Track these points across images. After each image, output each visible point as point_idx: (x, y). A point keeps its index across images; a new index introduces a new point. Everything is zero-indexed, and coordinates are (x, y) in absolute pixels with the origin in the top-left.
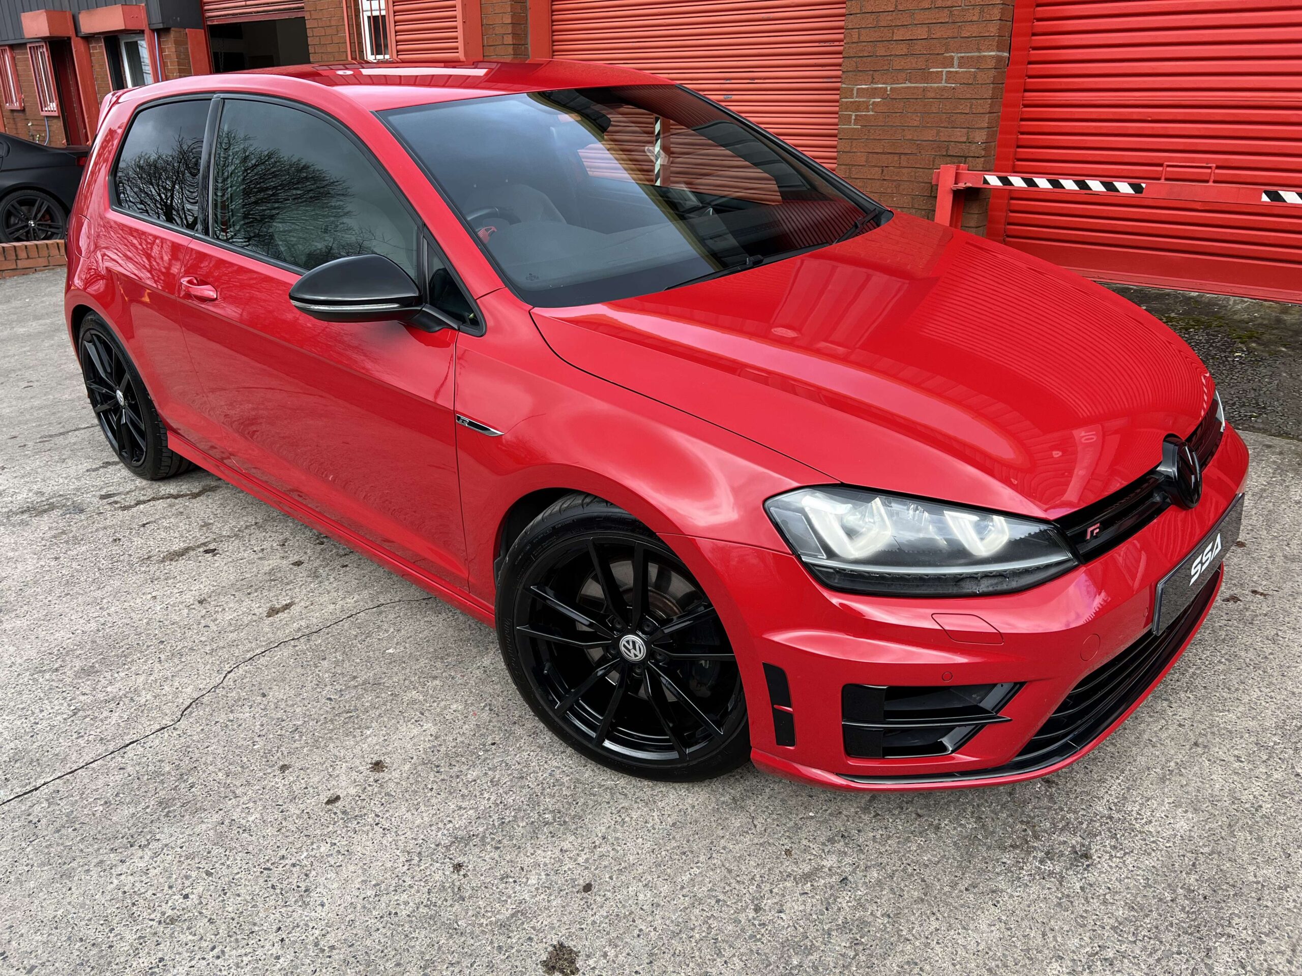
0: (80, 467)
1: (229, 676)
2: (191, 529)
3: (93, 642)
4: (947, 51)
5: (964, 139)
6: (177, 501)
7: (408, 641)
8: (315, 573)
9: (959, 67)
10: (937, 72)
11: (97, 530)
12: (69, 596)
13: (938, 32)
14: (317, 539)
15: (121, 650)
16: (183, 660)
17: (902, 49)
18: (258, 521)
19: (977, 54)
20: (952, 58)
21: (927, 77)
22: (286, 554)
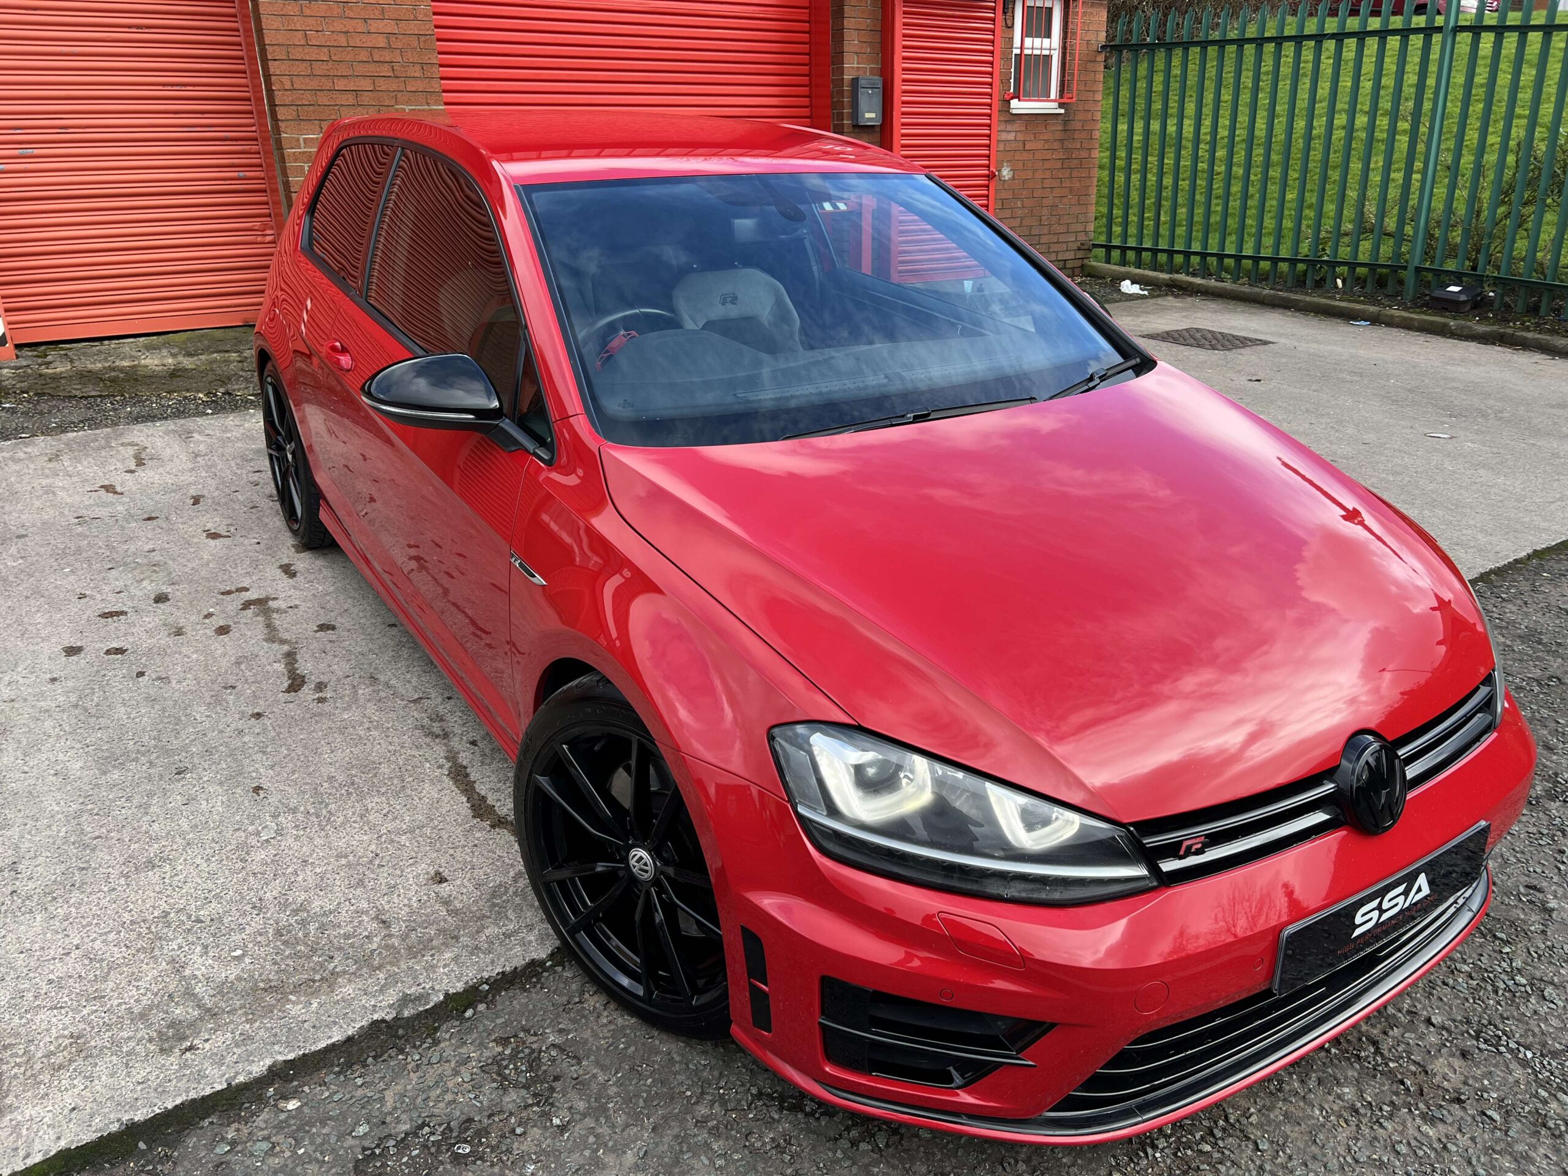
17: (349, 99)
19: (426, 107)
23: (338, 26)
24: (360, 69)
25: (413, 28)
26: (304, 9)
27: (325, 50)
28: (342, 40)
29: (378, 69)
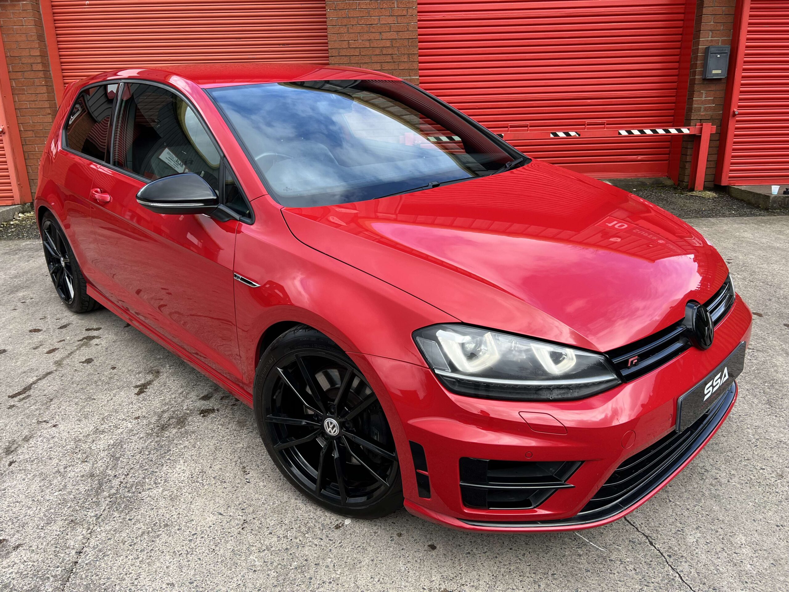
13: (386, 66)
23: (366, 37)
24: (375, 59)
25: (406, 35)
26: (349, 29)
27: (358, 50)
28: (367, 45)
29: (385, 58)
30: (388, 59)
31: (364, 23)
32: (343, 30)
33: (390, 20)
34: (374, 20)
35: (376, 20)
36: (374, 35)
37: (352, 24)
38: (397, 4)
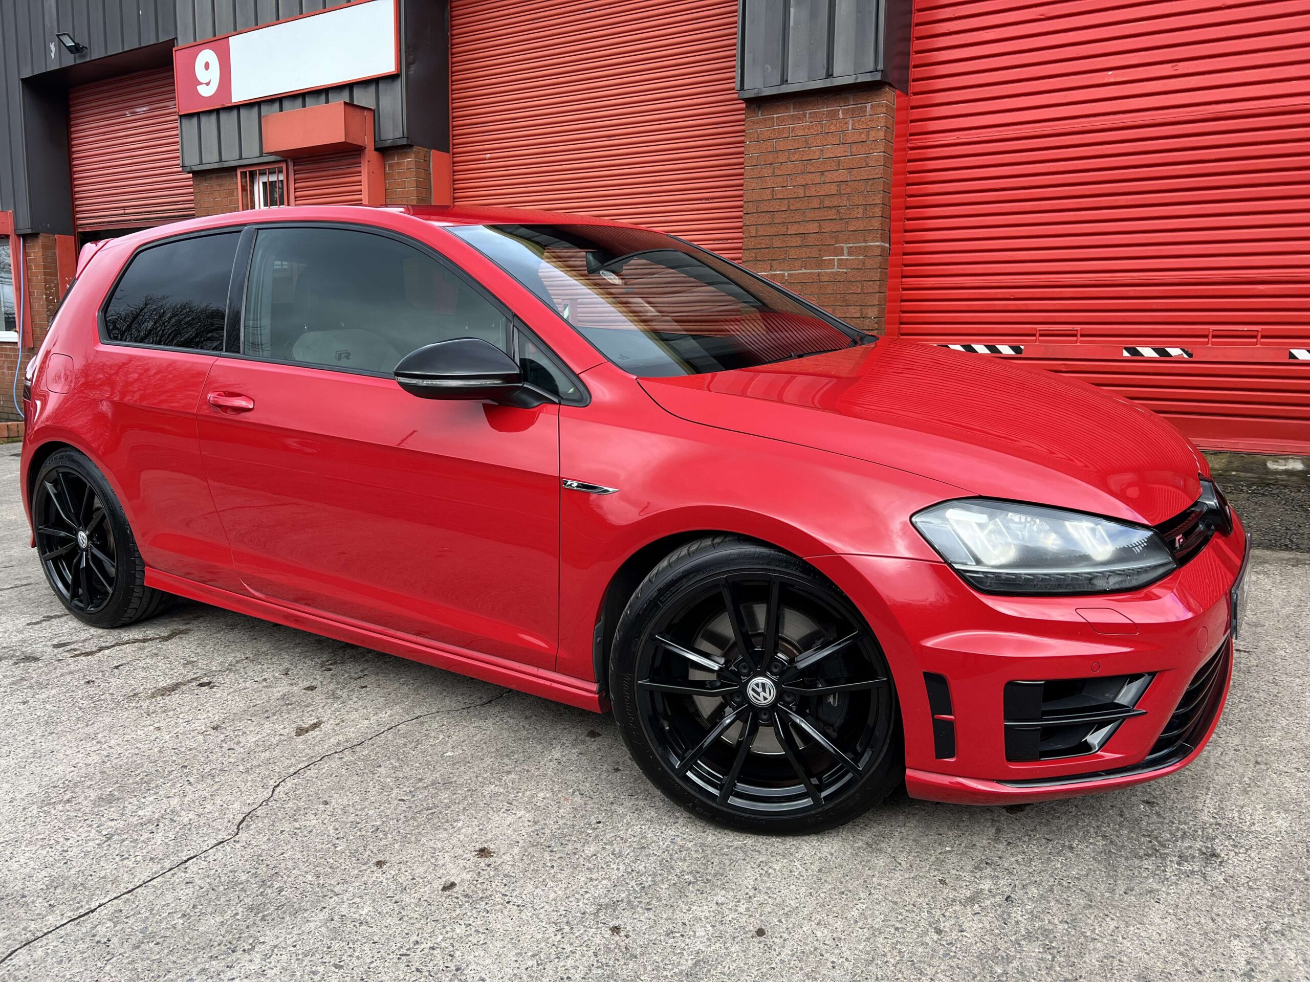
0: (17, 622)
1: (278, 790)
2: (173, 667)
3: (103, 773)
4: (837, 242)
5: (858, 315)
6: (146, 644)
7: (463, 744)
8: (333, 695)
9: (849, 255)
10: (830, 260)
11: (62, 675)
12: (54, 735)
13: (827, 226)
14: (323, 666)
15: (139, 778)
16: (217, 780)
17: (797, 241)
18: (247, 656)
19: (864, 244)
20: (842, 248)
21: (820, 263)
22: (294, 682)
23: (800, 180)
24: (810, 215)
25: (864, 174)
26: (776, 169)
27: (786, 202)
28: (801, 192)
29: (826, 214)
30: (832, 214)
31: (800, 159)
32: (767, 171)
33: (839, 151)
34: (814, 152)
35: (817, 153)
36: (811, 176)
37: (780, 161)
38: (853, 125)
